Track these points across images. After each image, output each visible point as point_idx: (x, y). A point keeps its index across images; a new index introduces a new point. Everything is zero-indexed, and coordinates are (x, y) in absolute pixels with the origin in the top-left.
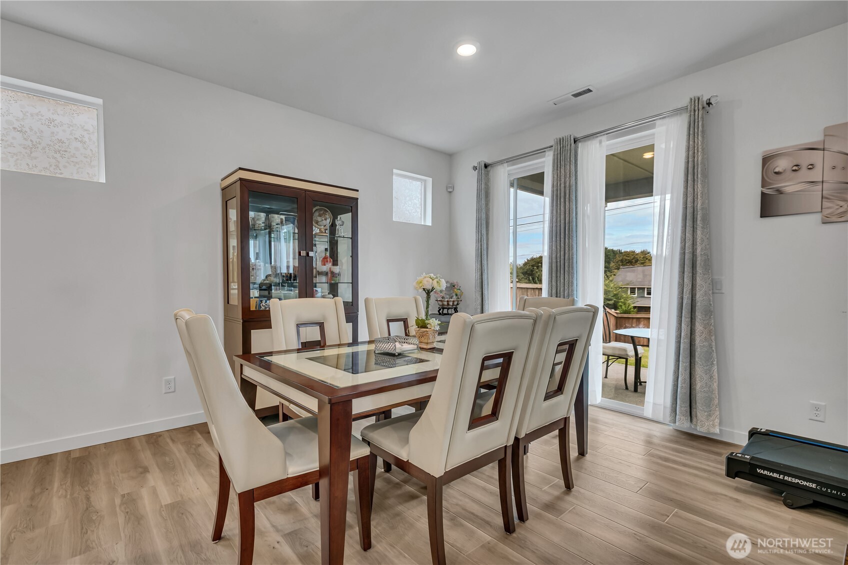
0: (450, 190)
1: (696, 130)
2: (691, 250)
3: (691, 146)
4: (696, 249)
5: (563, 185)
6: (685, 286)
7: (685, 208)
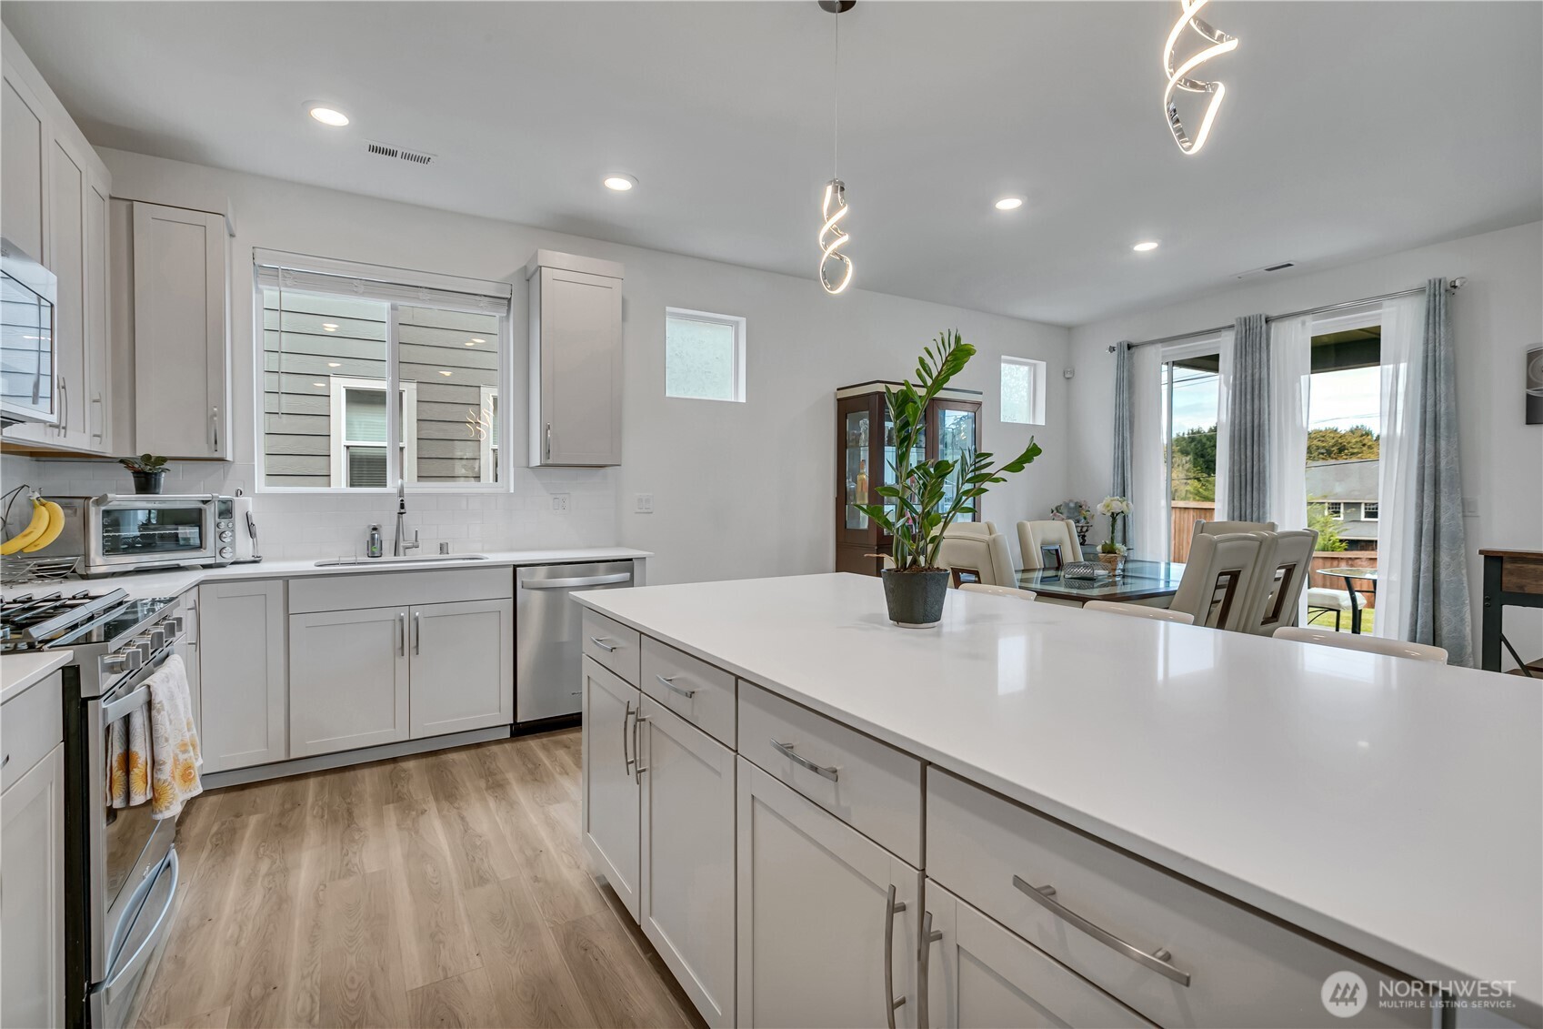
0: (1067, 376)
1: (1437, 319)
2: (1432, 464)
3: (1430, 338)
4: (1439, 463)
5: (1249, 378)
6: (1425, 508)
7: (1424, 412)
